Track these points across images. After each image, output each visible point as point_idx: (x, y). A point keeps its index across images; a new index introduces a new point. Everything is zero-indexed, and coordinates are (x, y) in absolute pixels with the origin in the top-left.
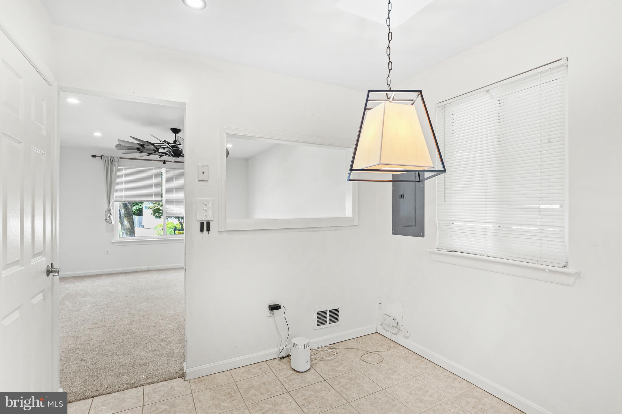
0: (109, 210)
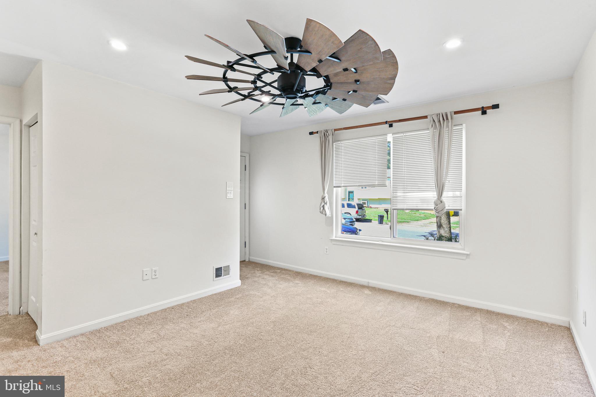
0: (323, 199)
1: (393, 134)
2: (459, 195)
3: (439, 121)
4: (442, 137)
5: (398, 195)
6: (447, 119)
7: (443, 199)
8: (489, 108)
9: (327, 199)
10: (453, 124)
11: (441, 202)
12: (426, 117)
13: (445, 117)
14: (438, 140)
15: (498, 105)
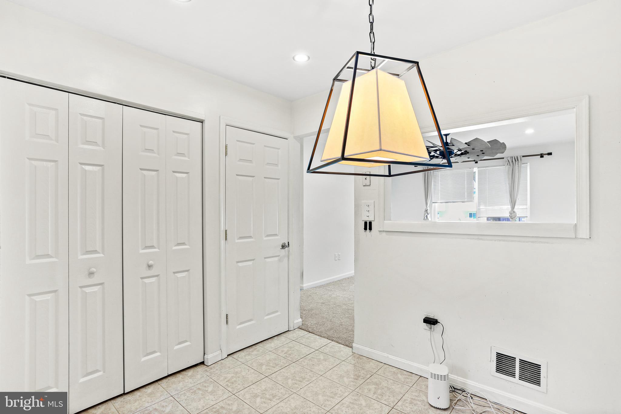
0: (426, 211)
1: (478, 168)
2: (525, 208)
3: (513, 161)
4: (514, 171)
5: (481, 208)
6: (518, 160)
7: (515, 210)
8: (545, 154)
9: (429, 211)
10: (522, 162)
11: (514, 212)
12: (503, 158)
13: (516, 159)
14: (511, 175)
15: (551, 153)
